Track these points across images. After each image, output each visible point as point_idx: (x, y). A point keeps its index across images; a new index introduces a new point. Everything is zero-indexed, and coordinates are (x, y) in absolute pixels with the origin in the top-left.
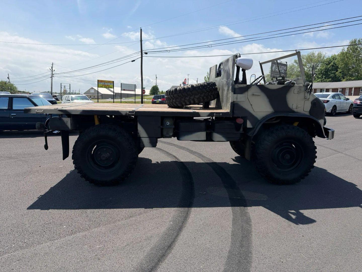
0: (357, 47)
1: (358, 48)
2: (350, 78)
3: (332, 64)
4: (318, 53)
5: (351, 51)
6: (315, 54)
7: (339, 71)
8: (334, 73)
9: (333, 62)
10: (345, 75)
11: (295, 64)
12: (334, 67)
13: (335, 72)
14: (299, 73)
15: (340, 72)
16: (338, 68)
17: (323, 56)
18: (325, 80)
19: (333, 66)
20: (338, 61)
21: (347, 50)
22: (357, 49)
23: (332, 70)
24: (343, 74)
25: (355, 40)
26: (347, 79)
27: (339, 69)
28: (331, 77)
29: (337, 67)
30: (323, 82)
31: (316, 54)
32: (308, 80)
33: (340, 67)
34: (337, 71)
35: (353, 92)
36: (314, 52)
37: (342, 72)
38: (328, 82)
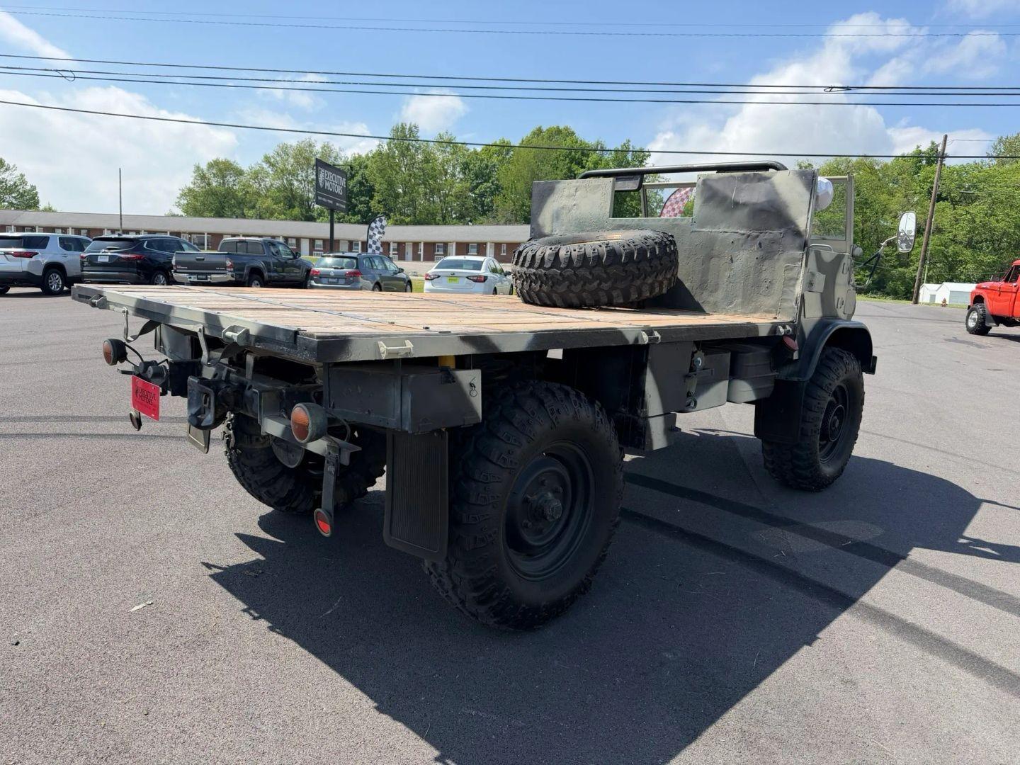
0: (409, 144)
1: (411, 147)
2: (402, 217)
3: (358, 178)
4: (321, 146)
5: (397, 152)
6: (314, 146)
7: (377, 197)
8: (367, 203)
9: (360, 173)
10: (391, 210)
11: (265, 166)
12: (365, 186)
13: (368, 199)
14: (278, 194)
15: (379, 202)
16: (374, 190)
17: (334, 155)
18: (347, 218)
19: (361, 183)
20: (372, 172)
21: (389, 149)
22: (408, 149)
23: (361, 193)
24: (385, 206)
25: (402, 125)
26: (397, 221)
27: (376, 194)
28: (359, 212)
29: (372, 189)
30: (342, 222)
31: (318, 148)
32: (304, 213)
33: (377, 187)
34: (372, 197)
35: (422, 253)
36: (313, 141)
37: (383, 200)
38: (355, 223)
